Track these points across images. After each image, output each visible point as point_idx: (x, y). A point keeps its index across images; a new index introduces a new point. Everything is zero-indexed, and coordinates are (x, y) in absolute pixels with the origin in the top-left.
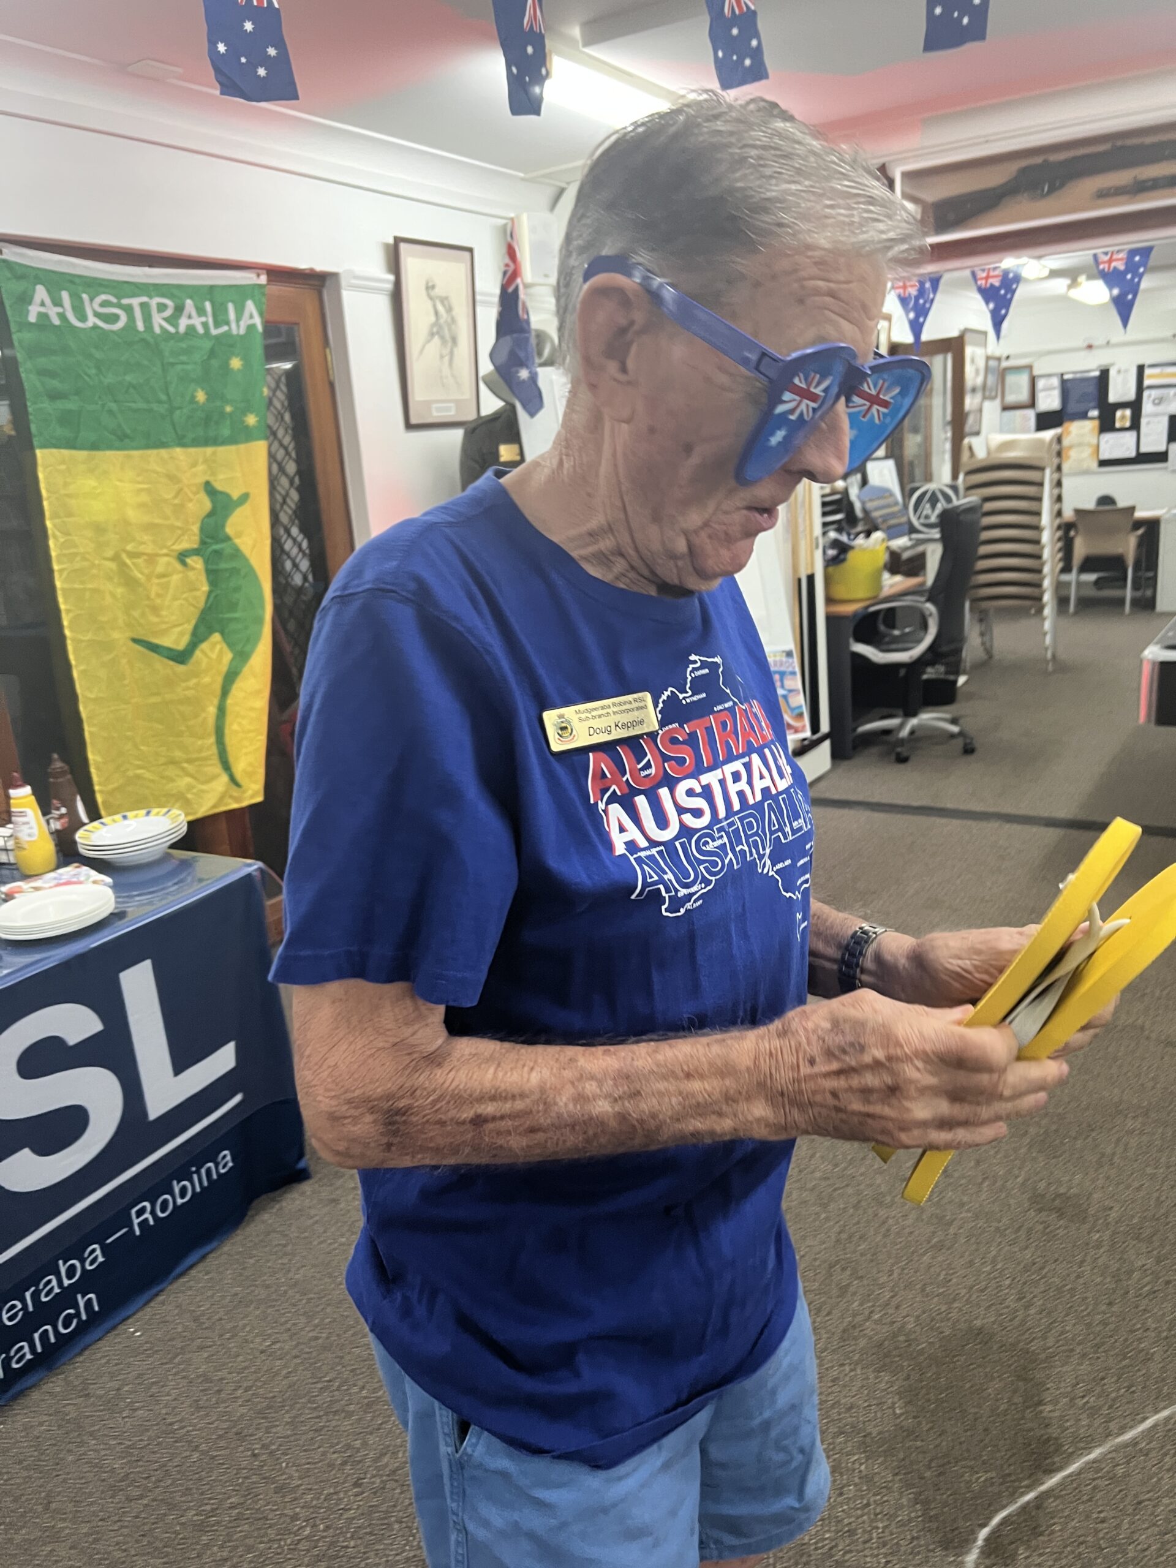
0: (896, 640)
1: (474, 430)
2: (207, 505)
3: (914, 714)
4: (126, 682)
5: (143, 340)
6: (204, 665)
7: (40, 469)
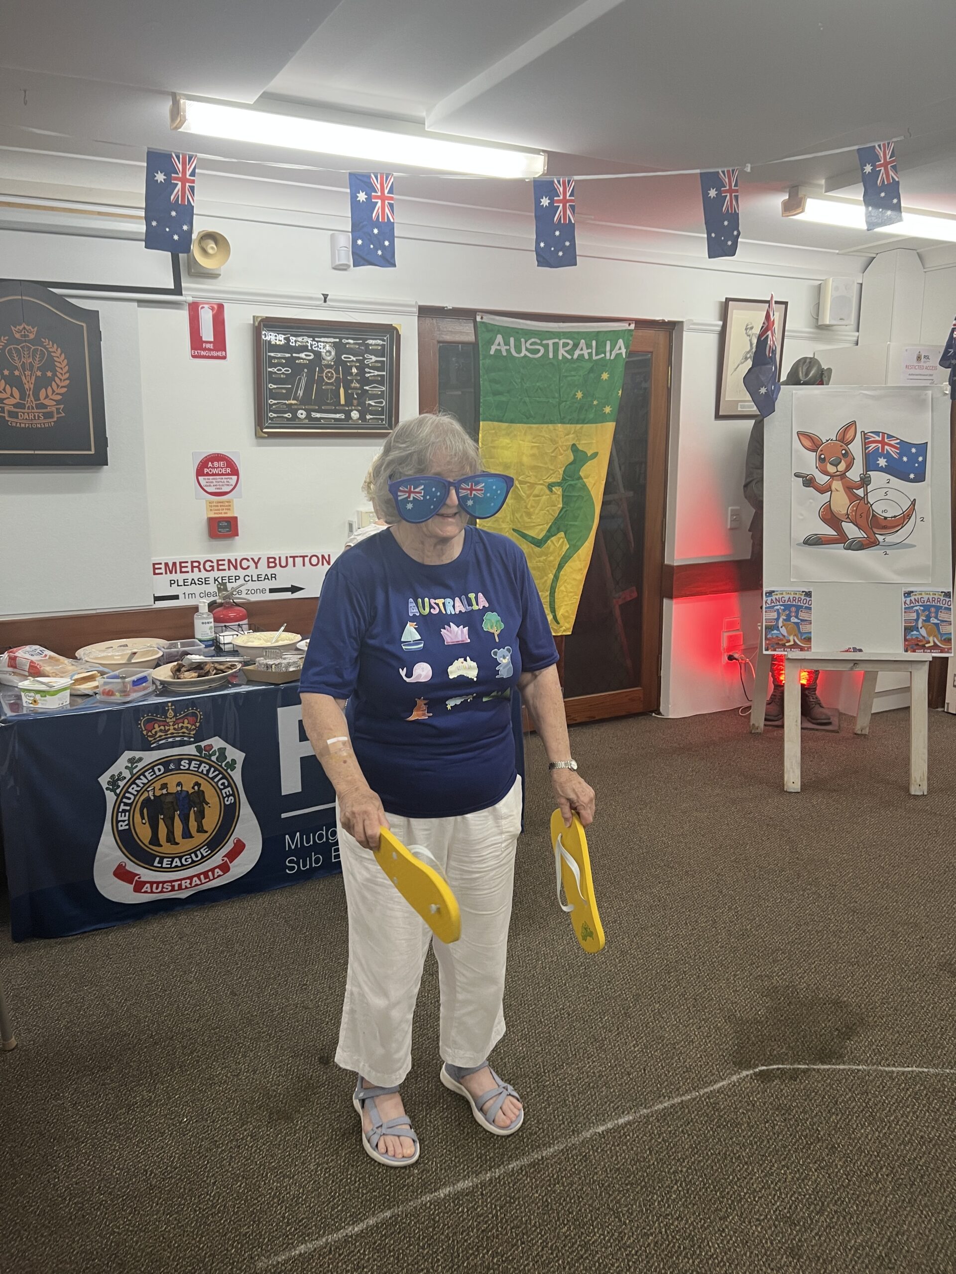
5: (552, 363)
6: (551, 549)
7: (480, 432)
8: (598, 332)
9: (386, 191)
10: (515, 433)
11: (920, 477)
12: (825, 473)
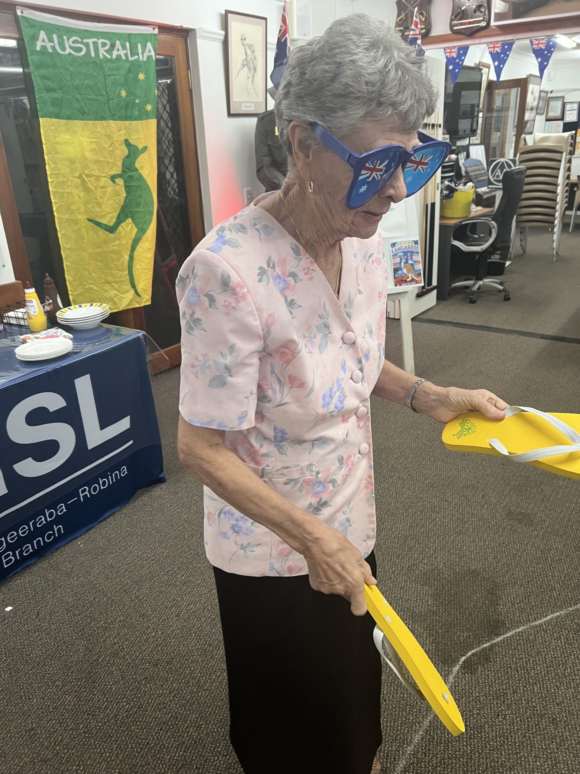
0: (475, 240)
1: (263, 118)
2: (126, 152)
3: (481, 279)
4: (85, 241)
5: (95, 62)
6: (123, 234)
7: (41, 128)
8: (130, 34)
10: (75, 129)
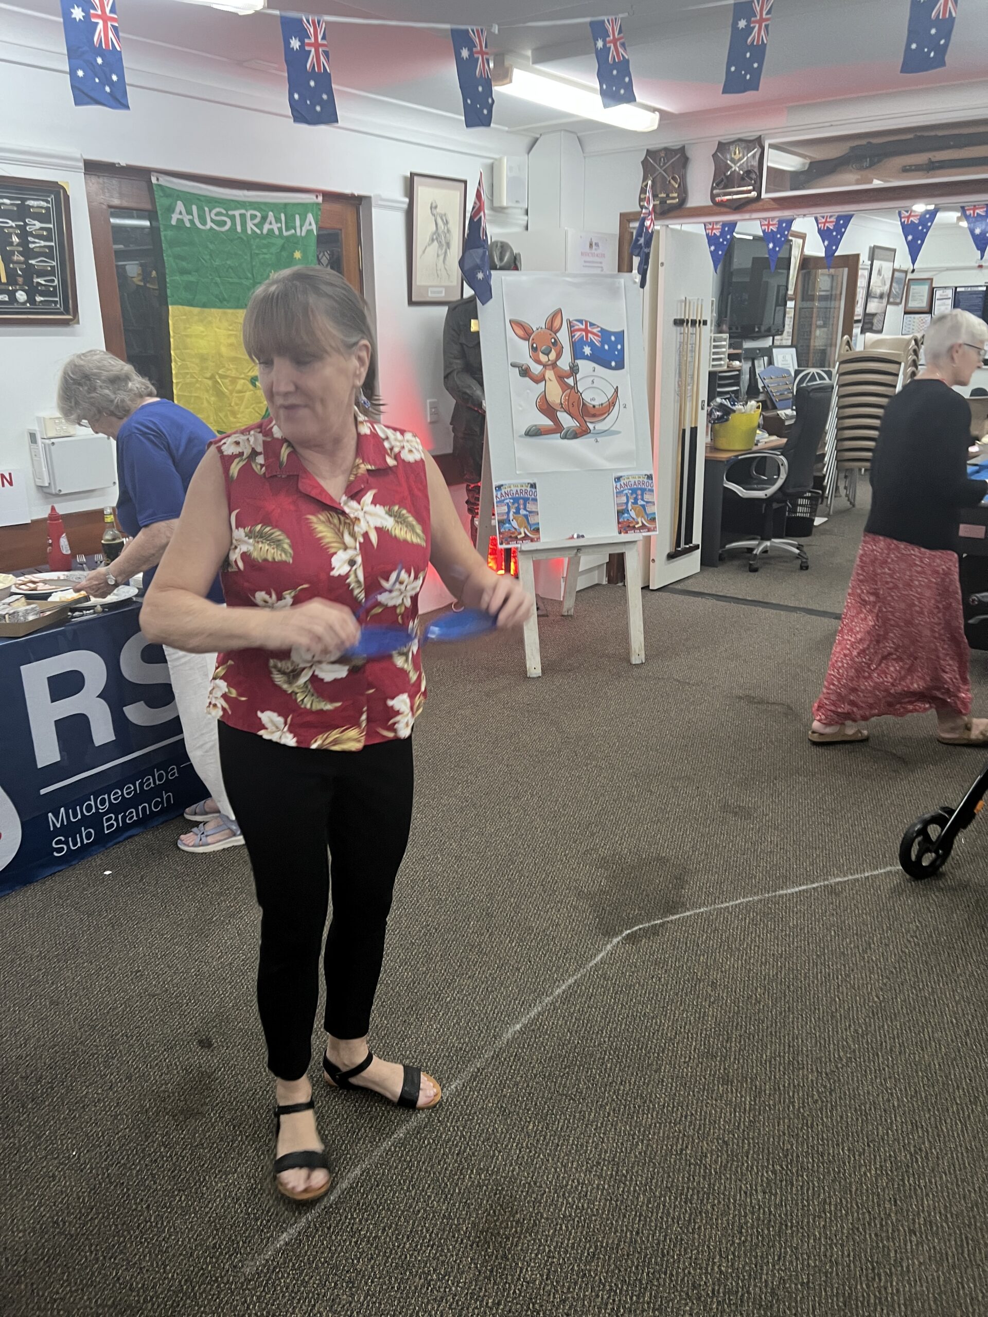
1: (455, 308)
3: (769, 539)
5: (240, 238)
7: (170, 318)
8: (286, 205)
9: (108, 10)
10: (210, 318)
11: (620, 366)
12: (538, 362)
